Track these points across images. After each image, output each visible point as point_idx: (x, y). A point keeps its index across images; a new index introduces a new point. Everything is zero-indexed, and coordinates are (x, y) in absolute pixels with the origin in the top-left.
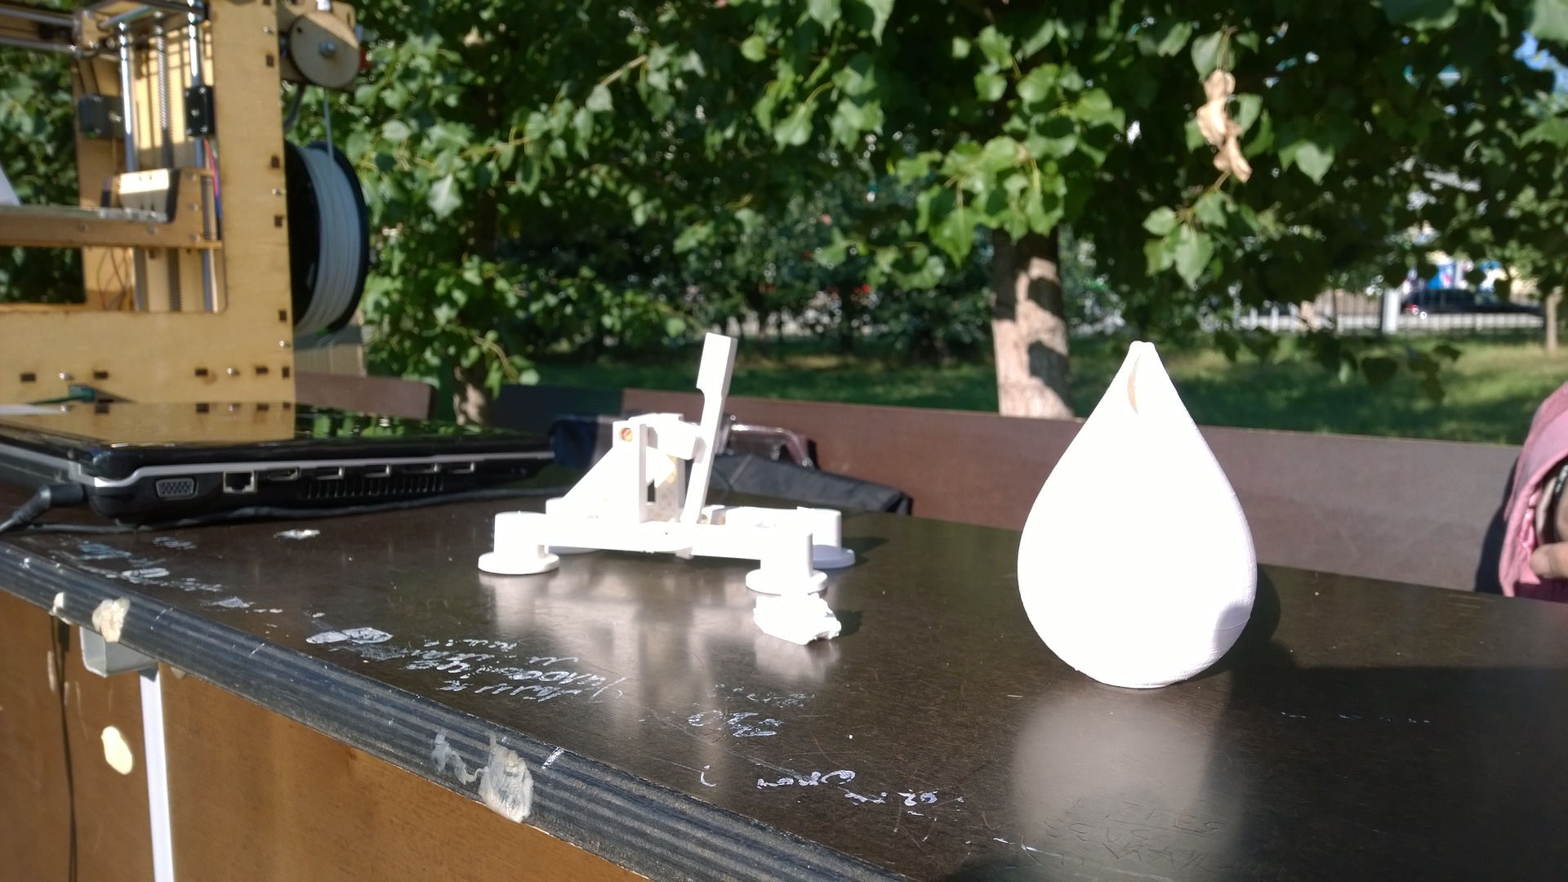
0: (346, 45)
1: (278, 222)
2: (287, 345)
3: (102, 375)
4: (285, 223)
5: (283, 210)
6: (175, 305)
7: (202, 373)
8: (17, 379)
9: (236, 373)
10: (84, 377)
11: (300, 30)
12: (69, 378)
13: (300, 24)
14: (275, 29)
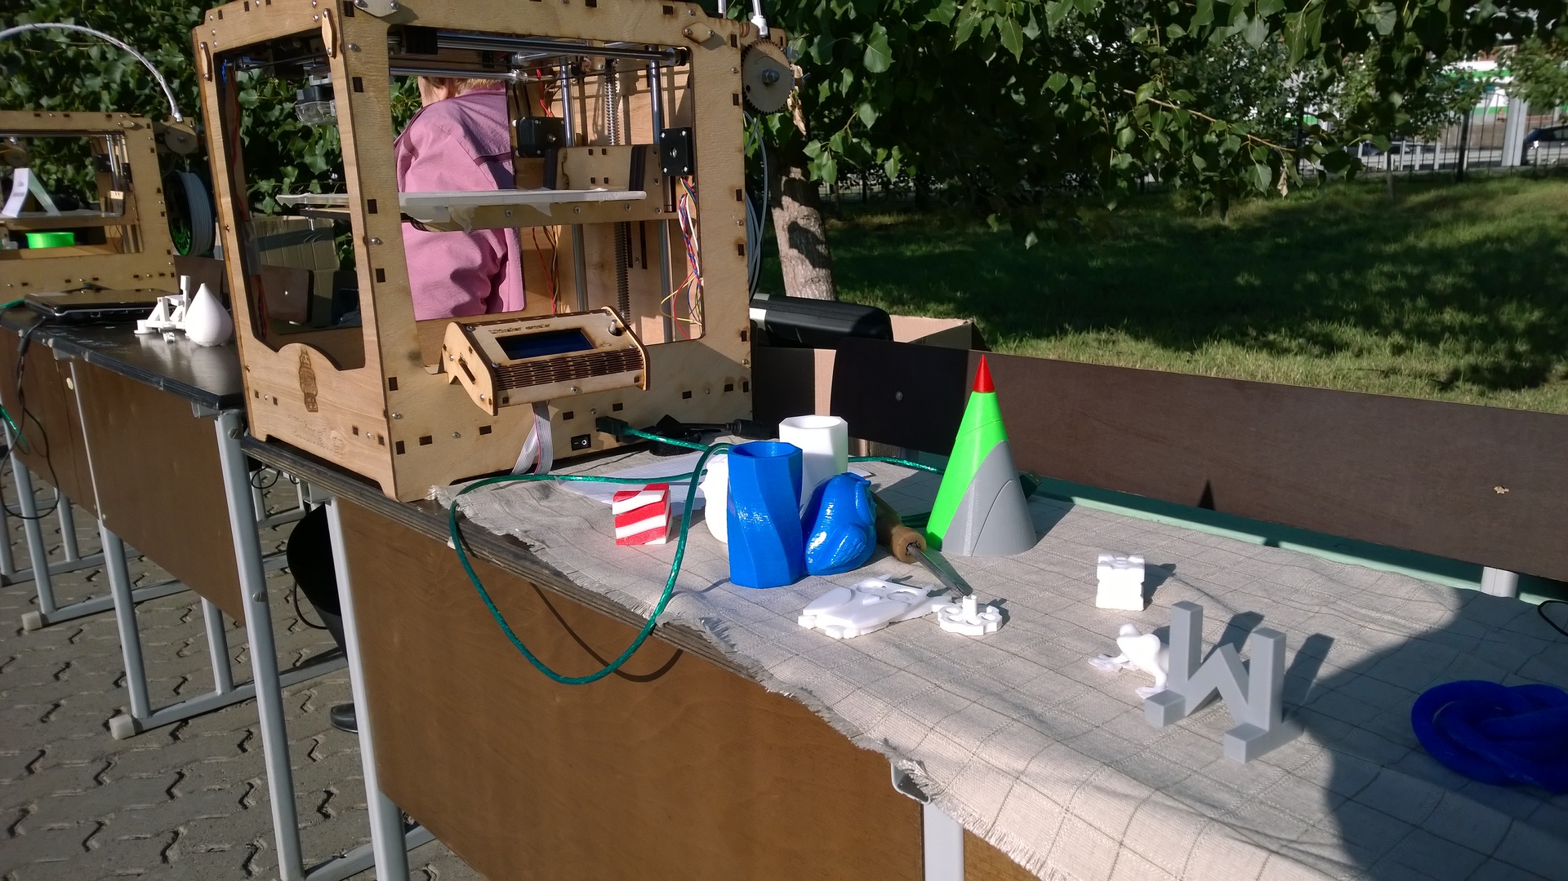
0: (190, 135)
1: (163, 214)
2: (172, 264)
3: (96, 279)
4: (166, 215)
5: (163, 208)
6: (137, 250)
7: (136, 277)
8: (64, 281)
9: (151, 276)
10: (89, 280)
11: (168, 133)
12: (83, 281)
13: (169, 131)
14: (153, 137)
